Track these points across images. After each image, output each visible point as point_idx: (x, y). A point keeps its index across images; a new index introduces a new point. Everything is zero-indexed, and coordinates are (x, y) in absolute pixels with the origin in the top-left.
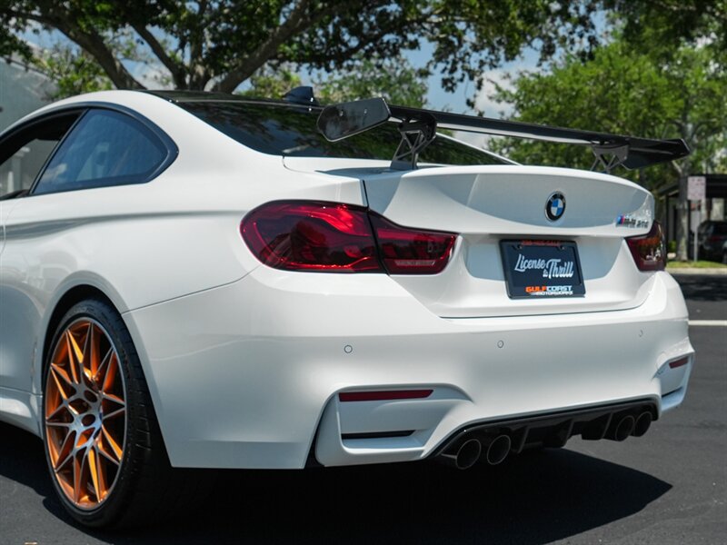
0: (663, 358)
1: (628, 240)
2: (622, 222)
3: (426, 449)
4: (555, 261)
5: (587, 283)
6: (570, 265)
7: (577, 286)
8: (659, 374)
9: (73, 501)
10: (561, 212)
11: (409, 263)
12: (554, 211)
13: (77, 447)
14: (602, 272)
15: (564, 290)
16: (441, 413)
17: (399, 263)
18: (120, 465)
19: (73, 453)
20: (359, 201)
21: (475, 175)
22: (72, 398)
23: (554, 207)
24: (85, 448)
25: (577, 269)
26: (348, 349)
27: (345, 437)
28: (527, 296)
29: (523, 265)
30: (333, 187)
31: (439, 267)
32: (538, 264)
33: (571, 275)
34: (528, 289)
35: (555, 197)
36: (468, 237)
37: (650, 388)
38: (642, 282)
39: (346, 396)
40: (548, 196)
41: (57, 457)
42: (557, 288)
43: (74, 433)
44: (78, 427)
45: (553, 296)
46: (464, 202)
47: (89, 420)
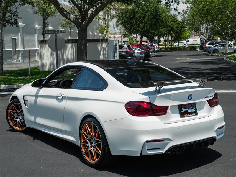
0: (216, 128)
1: (207, 101)
2: (206, 97)
3: (164, 151)
4: (190, 108)
5: (198, 112)
6: (194, 108)
7: (196, 113)
8: (216, 131)
9: (89, 161)
10: (191, 98)
11: (159, 113)
12: (190, 98)
13: (89, 149)
14: (202, 109)
15: (193, 114)
16: (167, 144)
17: (157, 113)
18: (100, 154)
19: (89, 150)
20: (149, 101)
21: (172, 94)
22: (88, 138)
23: (190, 97)
24: (91, 150)
25: (196, 109)
26: (148, 132)
27: (147, 149)
28: (185, 117)
29: (183, 110)
30: (143, 99)
31: (165, 114)
32: (187, 109)
33: (194, 111)
34: (184, 115)
35: (190, 95)
36: (171, 106)
37: (214, 135)
38: (211, 110)
39: (148, 142)
40: (188, 95)
41: (84, 151)
42: (191, 114)
43: (88, 146)
44: (89, 145)
45: (190, 116)
46: (170, 99)
47: (91, 143)
